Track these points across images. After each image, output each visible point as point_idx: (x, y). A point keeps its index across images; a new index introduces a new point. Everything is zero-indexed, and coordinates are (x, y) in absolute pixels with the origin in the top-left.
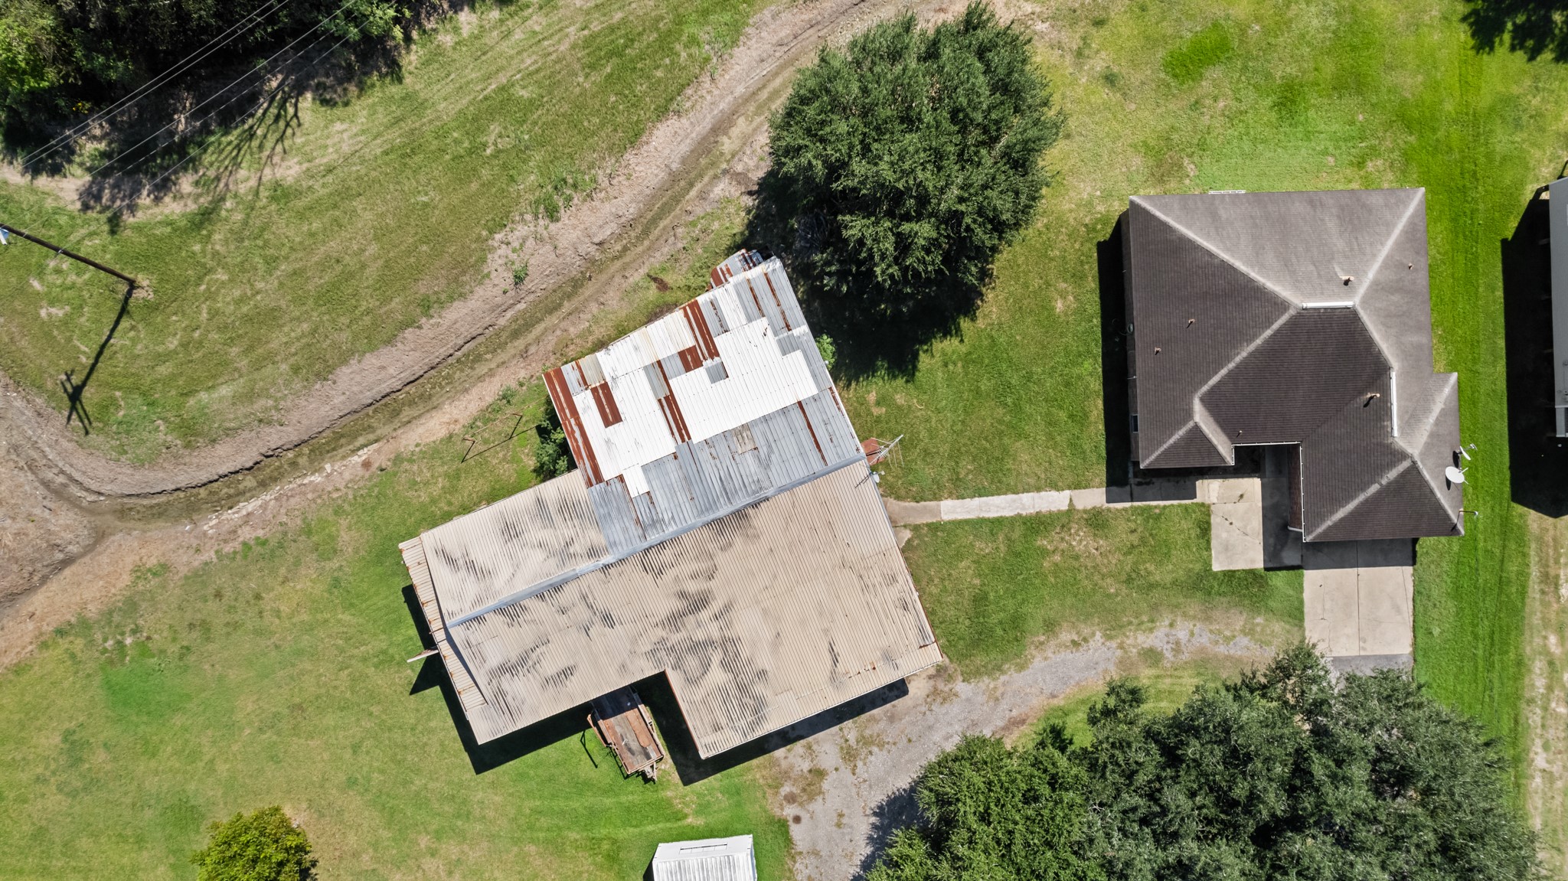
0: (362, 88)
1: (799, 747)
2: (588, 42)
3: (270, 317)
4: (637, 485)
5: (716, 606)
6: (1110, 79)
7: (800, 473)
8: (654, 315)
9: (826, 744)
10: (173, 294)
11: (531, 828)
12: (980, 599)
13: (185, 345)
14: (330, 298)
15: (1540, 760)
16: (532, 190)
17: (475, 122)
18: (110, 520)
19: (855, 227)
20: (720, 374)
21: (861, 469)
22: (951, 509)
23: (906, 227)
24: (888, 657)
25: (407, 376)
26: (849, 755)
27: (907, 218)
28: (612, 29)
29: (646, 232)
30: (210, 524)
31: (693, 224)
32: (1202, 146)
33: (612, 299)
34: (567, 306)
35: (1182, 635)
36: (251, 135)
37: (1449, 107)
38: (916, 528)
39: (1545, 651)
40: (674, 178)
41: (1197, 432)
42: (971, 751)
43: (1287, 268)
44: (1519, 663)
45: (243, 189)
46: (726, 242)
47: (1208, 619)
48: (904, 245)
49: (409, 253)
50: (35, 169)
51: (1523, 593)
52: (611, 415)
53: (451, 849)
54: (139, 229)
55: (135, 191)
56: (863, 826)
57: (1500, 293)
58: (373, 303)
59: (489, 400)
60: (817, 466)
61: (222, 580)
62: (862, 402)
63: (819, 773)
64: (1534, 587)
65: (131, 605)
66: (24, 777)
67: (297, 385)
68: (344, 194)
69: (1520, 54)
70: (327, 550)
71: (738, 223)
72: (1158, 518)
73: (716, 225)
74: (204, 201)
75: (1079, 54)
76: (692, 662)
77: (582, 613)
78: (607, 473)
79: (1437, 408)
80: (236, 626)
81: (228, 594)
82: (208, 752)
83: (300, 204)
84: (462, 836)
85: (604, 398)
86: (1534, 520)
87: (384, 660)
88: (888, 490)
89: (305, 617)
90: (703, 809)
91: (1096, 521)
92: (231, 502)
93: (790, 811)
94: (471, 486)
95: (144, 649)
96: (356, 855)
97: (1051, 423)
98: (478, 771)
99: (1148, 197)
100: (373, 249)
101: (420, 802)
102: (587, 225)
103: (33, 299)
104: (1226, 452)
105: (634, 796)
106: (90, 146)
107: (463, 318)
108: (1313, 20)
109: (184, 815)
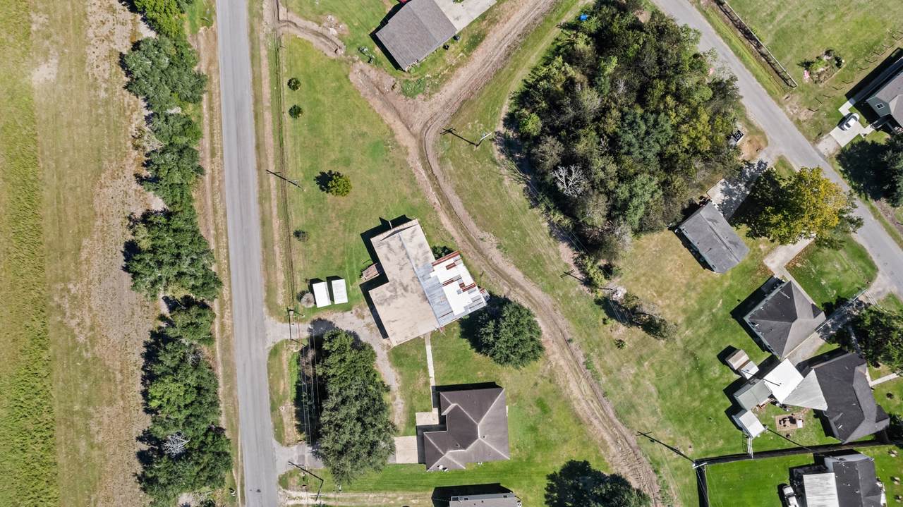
0: (528, 199)
1: (370, 313)
2: (541, 255)
3: (470, 179)
4: (432, 275)
5: (405, 293)
6: (536, 384)
7: (436, 312)
8: (472, 275)
9: (370, 319)
10: (476, 156)
11: (347, 248)
12: (407, 356)
13: (463, 158)
14: (475, 193)
15: (372, 496)
16: (504, 242)
17: (520, 227)
18: (419, 138)
19: (492, 324)
20: (459, 293)
21: (438, 326)
22: (429, 348)
23: (492, 335)
24: (394, 334)
25: (457, 212)
26: (368, 325)
27: (494, 335)
28: (544, 261)
29: (495, 270)
30: (419, 164)
31: (497, 282)
32: (520, 407)
33: (478, 263)
34: (476, 251)
35: (399, 406)
36: (516, 172)
37: (533, 469)
38: (424, 339)
39: (398, 496)
40: (509, 276)
41: (449, 405)
42: (374, 354)
43: (487, 424)
44: (395, 490)
45: (502, 171)
46: (492, 291)
47: (404, 412)
48: (488, 334)
49: (487, 213)
50: (505, 120)
51: (413, 491)
52: (448, 267)
53: (341, 228)
54: (491, 146)
55: (501, 145)
56: (351, 329)
57: (486, 483)
58: (474, 204)
59: (452, 234)
60: (438, 316)
61: (405, 169)
62: (454, 326)
63: (363, 318)
64: (413, 493)
65: (398, 147)
66: (356, 123)
67: (454, 186)
68: (501, 196)
69: (546, 486)
70: (414, 195)
71: (497, 293)
72: (428, 398)
73: (496, 288)
74: (499, 161)
75: (542, 376)
76: (391, 288)
77: (403, 263)
78: (435, 267)
79: (457, 463)
80: (394, 173)
81: (402, 171)
82: (363, 168)
83: (498, 186)
84: (345, 230)
85: (452, 266)
86: (431, 493)
87: (387, 210)
88: (433, 333)
89: (397, 190)
90: (353, 290)
91: (427, 383)
92: (424, 168)
93: (354, 311)
94: (431, 231)
95: (388, 150)
96: (339, 205)
97: (451, 372)
98: (362, 235)
99: (505, 394)
100: (488, 204)
101: (353, 220)
102: (496, 255)
103: (473, 121)
104: (445, 413)
105: (357, 273)
106: (511, 133)
107: (472, 226)
108: (553, 435)
109: (347, 162)
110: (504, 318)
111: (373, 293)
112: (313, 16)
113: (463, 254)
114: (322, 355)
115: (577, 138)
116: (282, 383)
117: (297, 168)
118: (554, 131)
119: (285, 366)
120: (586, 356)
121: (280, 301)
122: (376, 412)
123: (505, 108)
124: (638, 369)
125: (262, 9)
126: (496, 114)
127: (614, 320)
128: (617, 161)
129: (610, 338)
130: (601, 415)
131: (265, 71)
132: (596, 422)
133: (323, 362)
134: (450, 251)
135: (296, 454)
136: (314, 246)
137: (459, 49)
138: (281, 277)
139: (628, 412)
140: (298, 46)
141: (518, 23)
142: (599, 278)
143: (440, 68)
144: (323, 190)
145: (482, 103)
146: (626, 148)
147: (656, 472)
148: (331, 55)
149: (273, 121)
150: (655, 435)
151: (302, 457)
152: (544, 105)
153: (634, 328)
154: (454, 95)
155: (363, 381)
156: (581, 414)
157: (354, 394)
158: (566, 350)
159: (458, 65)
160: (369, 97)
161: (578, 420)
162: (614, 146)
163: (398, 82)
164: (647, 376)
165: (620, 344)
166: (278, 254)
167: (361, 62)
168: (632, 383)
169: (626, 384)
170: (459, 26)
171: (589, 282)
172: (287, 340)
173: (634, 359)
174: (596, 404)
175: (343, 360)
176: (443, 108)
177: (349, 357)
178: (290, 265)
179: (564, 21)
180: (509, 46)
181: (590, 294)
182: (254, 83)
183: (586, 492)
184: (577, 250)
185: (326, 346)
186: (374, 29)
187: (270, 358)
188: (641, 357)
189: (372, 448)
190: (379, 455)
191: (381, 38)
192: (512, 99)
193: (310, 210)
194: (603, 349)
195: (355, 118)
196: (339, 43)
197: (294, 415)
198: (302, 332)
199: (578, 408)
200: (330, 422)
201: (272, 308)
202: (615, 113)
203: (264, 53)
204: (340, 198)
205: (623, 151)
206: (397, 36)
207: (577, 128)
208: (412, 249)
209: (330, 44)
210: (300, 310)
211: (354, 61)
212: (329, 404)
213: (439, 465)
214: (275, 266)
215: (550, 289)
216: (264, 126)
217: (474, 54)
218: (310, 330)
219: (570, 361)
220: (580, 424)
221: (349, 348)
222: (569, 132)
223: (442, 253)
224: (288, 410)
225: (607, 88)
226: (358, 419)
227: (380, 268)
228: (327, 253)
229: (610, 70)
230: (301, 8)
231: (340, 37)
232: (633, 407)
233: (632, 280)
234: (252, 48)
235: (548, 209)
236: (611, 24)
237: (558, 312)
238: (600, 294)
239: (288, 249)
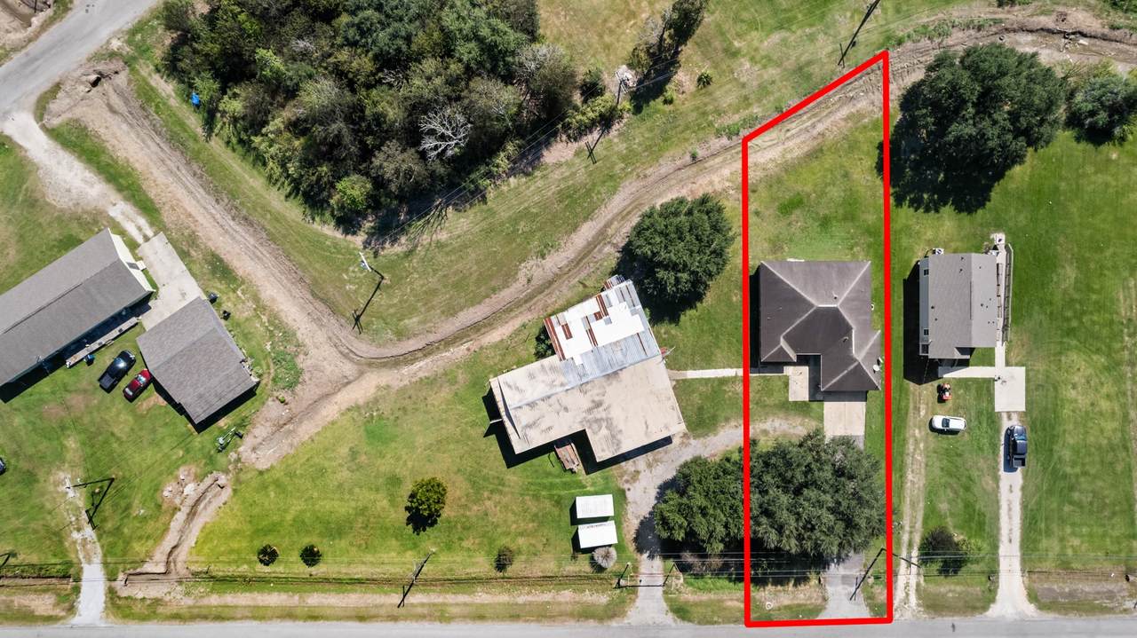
0: (471, 205)
1: (631, 462)
2: (559, 192)
3: (434, 292)
4: (578, 361)
5: (605, 406)
6: (757, 213)
7: (638, 359)
8: (581, 300)
9: (641, 461)
10: (398, 281)
11: (528, 489)
12: (701, 409)
13: (400, 302)
14: (457, 286)
15: (910, 476)
16: (536, 247)
17: (515, 221)
18: (365, 367)
19: (661, 274)
20: (609, 321)
21: (660, 358)
22: (691, 374)
23: (679, 275)
24: (667, 427)
25: (484, 316)
26: (650, 466)
27: (679, 271)
28: (569, 187)
29: (578, 264)
30: (405, 370)
31: (596, 262)
32: (791, 240)
33: (564, 289)
34: (547, 292)
35: (777, 424)
36: (428, 222)
38: (677, 381)
39: (914, 434)
40: (589, 244)
41: (781, 348)
42: (697, 461)
43: (815, 292)
44: (905, 440)
45: (425, 243)
46: (609, 270)
47: (787, 419)
48: (677, 280)
49: (488, 270)
50: (346, 232)
51: (907, 414)
52: (569, 335)
53: (496, 497)
54: (384, 256)
55: (384, 242)
56: (653, 492)
57: (902, 300)
58: (474, 288)
59: (517, 326)
60: (644, 357)
61: (411, 392)
62: (659, 332)
63: (638, 472)
64: (911, 411)
65: (376, 401)
66: (334, 464)
67: (443, 318)
68: (464, 246)
69: (912, 210)
70: (453, 382)
71: (613, 263)
72: (768, 380)
73: (605, 264)
74: (410, 247)
76: (595, 426)
77: (557, 406)
78: (567, 356)
79: (871, 343)
80: (417, 410)
81: (414, 397)
82: (404, 457)
83: (448, 249)
84: (501, 492)
85: (567, 330)
86: (912, 386)
87: (474, 424)
88: (668, 366)
89: (444, 407)
90: (593, 484)
92: (412, 362)
93: (626, 486)
94: (510, 359)
95: (380, 417)
96: (460, 499)
97: (730, 343)
98: (509, 466)
99: (769, 262)
100: (475, 268)
101: (485, 479)
102: (556, 261)
103: (344, 282)
104: (793, 356)
105: (568, 478)
106: (368, 224)
107: (507, 295)
108: (835, 193)
109: (394, 481)
110: (654, 254)
111: (601, 454)
112: (163, 519)
113: (549, 311)
114: (694, 543)
115: (379, 118)
116: (729, 603)
117: (397, 560)
118: (367, 154)
119: (705, 597)
120: (718, 134)
121: (603, 599)
122: (788, 464)
123: (328, 230)
124: (744, 56)
125: (143, 599)
126: (335, 245)
127: (667, 87)
128: (419, 57)
129: (694, 95)
130: (809, 118)
131: (243, 599)
132: (820, 128)
133: (703, 541)
134: (544, 331)
135: (840, 588)
136: (521, 541)
137: (231, 294)
138: (567, 595)
139: (809, 77)
140: (209, 545)
141: (198, 202)
142: (600, 104)
143: (258, 328)
144: (435, 522)
145: (317, 266)
146: (400, 42)
147: (900, 43)
148: (227, 493)
149: (324, 591)
150: (845, 39)
151: (845, 579)
152: (325, 169)
153: (682, 58)
154: (303, 308)
155: (737, 479)
156: (806, 149)
157: (757, 496)
158: (706, 165)
159: (256, 299)
160: (295, 441)
161: (816, 154)
162: (395, 62)
163: (276, 394)
164: (756, 43)
165: (704, 81)
166: (530, 598)
167: (241, 449)
168: (765, 67)
169: (766, 77)
170: (194, 291)
171: (606, 121)
172: (665, 592)
173: (728, 62)
174: (794, 125)
175: (704, 512)
176: (321, 326)
177: (699, 500)
178: (547, 580)
179: (200, 131)
180: (233, 219)
181: (625, 121)
182: (262, 618)
183: (925, 149)
184: (555, 134)
185: (680, 536)
186: (190, 426)
187: (690, 621)
188: (726, 51)
189: (843, 474)
190: (855, 464)
191: (203, 417)
192: (313, 219)
193: (465, 544)
194: (710, 108)
195: (327, 464)
196: (208, 481)
197: (779, 588)
198: (652, 568)
199: (797, 153)
200: (800, 538)
201: (612, 612)
202: (343, 55)
203: (214, 600)
204: (449, 498)
205: (404, 48)
206: (201, 390)
207: (363, 118)
208: (535, 391)
209: (209, 495)
210: (619, 568)
211: (239, 460)
212: (772, 539)
213: (874, 371)
214: (548, 603)
215: (612, 181)
216: (330, 607)
217: (240, 273)
218: (651, 557)
219: (725, 160)
220: (821, 150)
221: (685, 500)
222: (369, 131)
223: (545, 345)
224: (771, 598)
225: (305, 68)
226: (798, 492)
227: (562, 442)
228: (533, 521)
229: (277, 62)
230: (148, 538)
231: (199, 478)
232: (801, 69)
233: (608, 55)
234: (205, 618)
235: (489, 175)
236: (207, 55)
237: (648, 172)
238: (626, 104)
239: (523, 581)
